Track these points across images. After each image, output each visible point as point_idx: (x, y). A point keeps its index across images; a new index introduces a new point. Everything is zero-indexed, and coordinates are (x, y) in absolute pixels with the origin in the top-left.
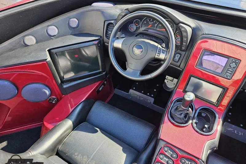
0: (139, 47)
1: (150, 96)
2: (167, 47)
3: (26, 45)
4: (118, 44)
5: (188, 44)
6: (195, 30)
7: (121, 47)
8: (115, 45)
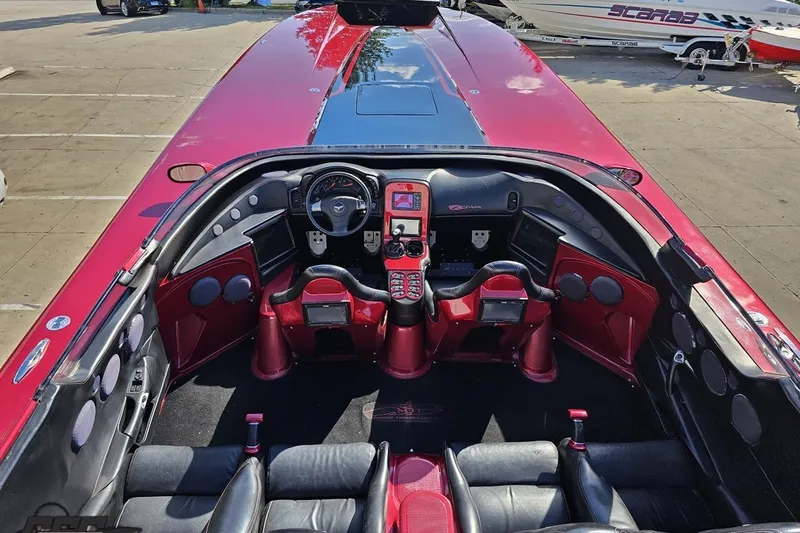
0: (339, 205)
1: (355, 266)
2: (364, 198)
3: (216, 236)
4: (317, 207)
5: (379, 193)
6: (380, 178)
7: (319, 209)
8: (314, 209)
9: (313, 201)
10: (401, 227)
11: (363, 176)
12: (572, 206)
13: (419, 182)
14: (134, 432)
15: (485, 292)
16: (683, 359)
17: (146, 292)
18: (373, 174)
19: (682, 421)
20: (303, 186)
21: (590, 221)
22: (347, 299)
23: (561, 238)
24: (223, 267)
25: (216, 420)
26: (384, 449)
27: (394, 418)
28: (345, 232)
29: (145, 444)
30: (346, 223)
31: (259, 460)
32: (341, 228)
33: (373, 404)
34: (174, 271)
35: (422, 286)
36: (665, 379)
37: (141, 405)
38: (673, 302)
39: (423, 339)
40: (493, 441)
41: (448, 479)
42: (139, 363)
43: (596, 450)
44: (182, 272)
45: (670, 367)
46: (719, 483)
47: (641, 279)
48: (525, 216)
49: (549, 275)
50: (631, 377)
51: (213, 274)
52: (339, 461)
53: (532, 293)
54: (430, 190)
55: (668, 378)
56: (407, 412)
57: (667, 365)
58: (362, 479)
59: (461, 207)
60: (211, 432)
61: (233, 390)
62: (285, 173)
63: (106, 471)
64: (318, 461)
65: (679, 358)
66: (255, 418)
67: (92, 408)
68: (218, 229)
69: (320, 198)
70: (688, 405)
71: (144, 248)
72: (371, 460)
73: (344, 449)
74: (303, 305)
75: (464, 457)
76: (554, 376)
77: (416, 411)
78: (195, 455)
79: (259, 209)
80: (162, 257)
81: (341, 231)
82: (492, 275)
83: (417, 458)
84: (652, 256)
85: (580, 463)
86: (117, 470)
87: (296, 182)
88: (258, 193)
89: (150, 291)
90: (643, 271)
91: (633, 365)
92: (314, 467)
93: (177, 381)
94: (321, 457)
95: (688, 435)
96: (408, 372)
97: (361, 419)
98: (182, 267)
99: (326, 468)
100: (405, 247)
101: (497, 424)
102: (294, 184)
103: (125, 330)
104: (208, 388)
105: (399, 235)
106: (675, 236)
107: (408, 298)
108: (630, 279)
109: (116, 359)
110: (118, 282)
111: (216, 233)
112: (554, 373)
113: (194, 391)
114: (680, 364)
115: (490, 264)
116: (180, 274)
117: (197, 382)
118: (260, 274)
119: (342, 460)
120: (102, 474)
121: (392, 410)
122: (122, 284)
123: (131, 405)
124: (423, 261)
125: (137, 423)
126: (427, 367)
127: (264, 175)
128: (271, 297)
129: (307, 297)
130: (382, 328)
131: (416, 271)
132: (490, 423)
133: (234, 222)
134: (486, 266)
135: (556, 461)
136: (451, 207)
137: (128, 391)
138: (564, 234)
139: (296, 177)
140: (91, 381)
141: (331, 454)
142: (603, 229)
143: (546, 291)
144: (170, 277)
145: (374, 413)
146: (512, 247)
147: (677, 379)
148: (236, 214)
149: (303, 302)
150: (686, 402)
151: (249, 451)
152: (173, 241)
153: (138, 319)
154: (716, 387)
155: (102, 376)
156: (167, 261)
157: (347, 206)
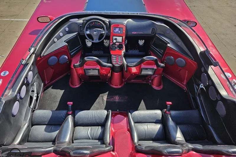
0: (95, 32)
1: (101, 51)
2: (104, 29)
3: (55, 42)
4: (88, 32)
5: (109, 27)
6: (109, 22)
7: (89, 33)
8: (87, 33)
9: (87, 30)
10: (116, 39)
11: (103, 22)
12: (172, 34)
13: (122, 24)
14: (33, 107)
15: (143, 66)
16: (203, 87)
17: (33, 64)
18: (107, 20)
19: (200, 105)
20: (84, 24)
21: (178, 39)
22: (98, 67)
23: (168, 45)
24: (58, 53)
25: (59, 100)
26: (110, 112)
27: (113, 100)
28: (98, 41)
29: (37, 109)
30: (98, 38)
31: (72, 116)
32: (96, 40)
33: (107, 96)
34: (42, 55)
35: (122, 60)
36: (196, 92)
37: (35, 98)
38: (203, 70)
39: (122, 76)
40: (143, 109)
41: (129, 122)
42: (33, 85)
43: (173, 113)
44: (44, 55)
45: (198, 89)
46: (209, 125)
47: (192, 60)
48: (157, 36)
49: (163, 56)
50: (185, 88)
51: (55, 55)
52: (96, 115)
53: (158, 66)
54: (126, 26)
55: (197, 92)
56: (117, 99)
57: (197, 88)
58: (103, 121)
59: (136, 33)
60: (57, 104)
61: (64, 91)
62: (77, 19)
63: (25, 119)
64: (90, 116)
65: (202, 86)
66: (70, 103)
67: (18, 103)
68: (56, 40)
69: (89, 29)
70: (202, 100)
71: (29, 51)
72: (106, 115)
73: (98, 112)
74: (84, 69)
75: (134, 115)
76: (162, 88)
77: (119, 98)
78: (52, 113)
79: (69, 32)
80: (37, 52)
81: (96, 41)
82: (146, 60)
83: (120, 115)
84: (197, 54)
85: (169, 118)
86: (29, 119)
87: (81, 23)
88: (68, 27)
89: (34, 63)
90: (193, 57)
91: (186, 85)
92: (88, 117)
93: (46, 88)
94: (91, 114)
95: (201, 109)
96: (117, 86)
97: (103, 101)
98: (44, 53)
99: (92, 118)
100: (117, 46)
101: (143, 103)
102: (80, 24)
103: (26, 77)
104: (56, 90)
105: (115, 43)
106: (207, 49)
107: (118, 64)
108: (189, 60)
109: (24, 87)
110: (21, 64)
111: (55, 41)
112: (162, 87)
113: (51, 91)
114: (202, 88)
115: (145, 57)
116: (44, 56)
117: (52, 88)
118: (70, 55)
119: (97, 115)
120: (24, 120)
121: (112, 98)
122: (23, 65)
123: (31, 98)
124: (123, 52)
125: (34, 102)
126: (123, 85)
127: (70, 20)
128: (74, 65)
129: (85, 67)
130: (109, 75)
131: (120, 55)
132: (142, 102)
133: (61, 37)
134: (144, 58)
135: (161, 116)
136: (133, 33)
137: (30, 94)
138: (169, 43)
139: (81, 21)
140: (16, 96)
141: (94, 114)
142: (182, 42)
143: (162, 65)
144: (41, 57)
145: (107, 99)
146: (152, 46)
147: (200, 92)
148: (61, 34)
149: (84, 68)
150: (202, 99)
151: (69, 113)
152: (40, 45)
153: (31, 73)
154: (213, 97)
155: (20, 93)
156: (39, 52)
157: (98, 32)
